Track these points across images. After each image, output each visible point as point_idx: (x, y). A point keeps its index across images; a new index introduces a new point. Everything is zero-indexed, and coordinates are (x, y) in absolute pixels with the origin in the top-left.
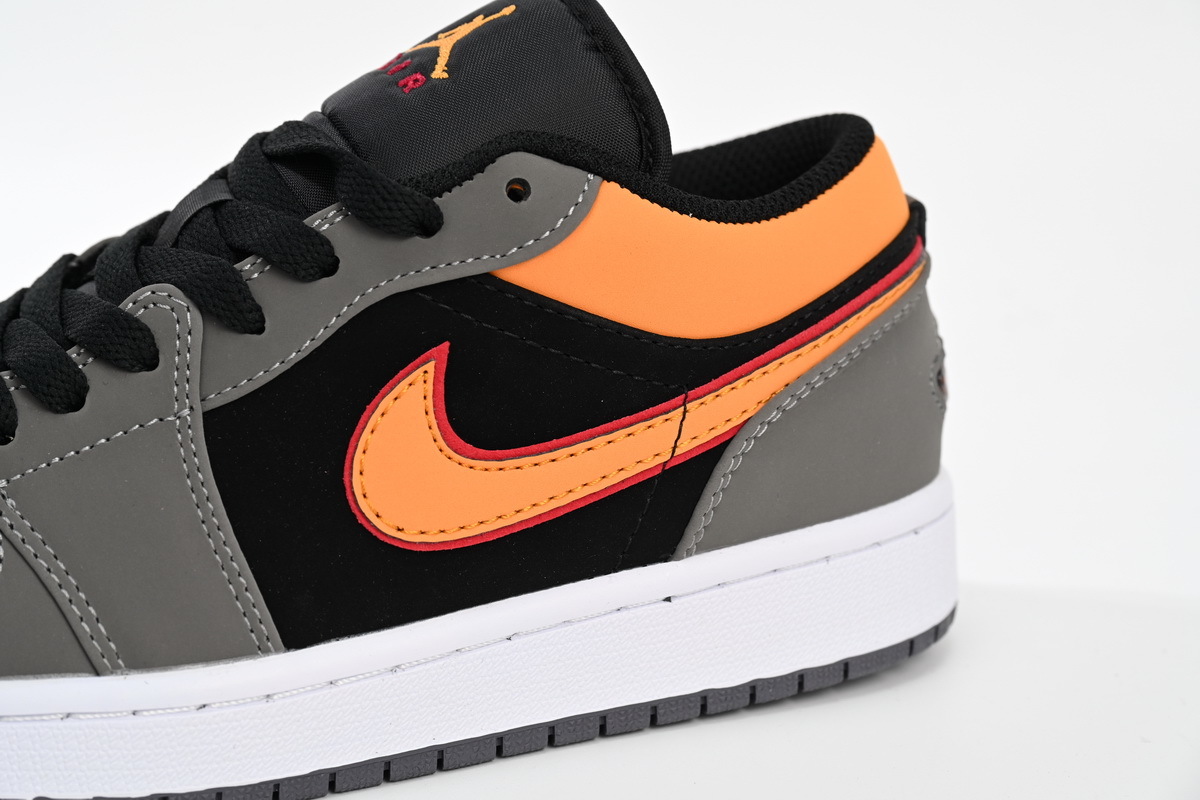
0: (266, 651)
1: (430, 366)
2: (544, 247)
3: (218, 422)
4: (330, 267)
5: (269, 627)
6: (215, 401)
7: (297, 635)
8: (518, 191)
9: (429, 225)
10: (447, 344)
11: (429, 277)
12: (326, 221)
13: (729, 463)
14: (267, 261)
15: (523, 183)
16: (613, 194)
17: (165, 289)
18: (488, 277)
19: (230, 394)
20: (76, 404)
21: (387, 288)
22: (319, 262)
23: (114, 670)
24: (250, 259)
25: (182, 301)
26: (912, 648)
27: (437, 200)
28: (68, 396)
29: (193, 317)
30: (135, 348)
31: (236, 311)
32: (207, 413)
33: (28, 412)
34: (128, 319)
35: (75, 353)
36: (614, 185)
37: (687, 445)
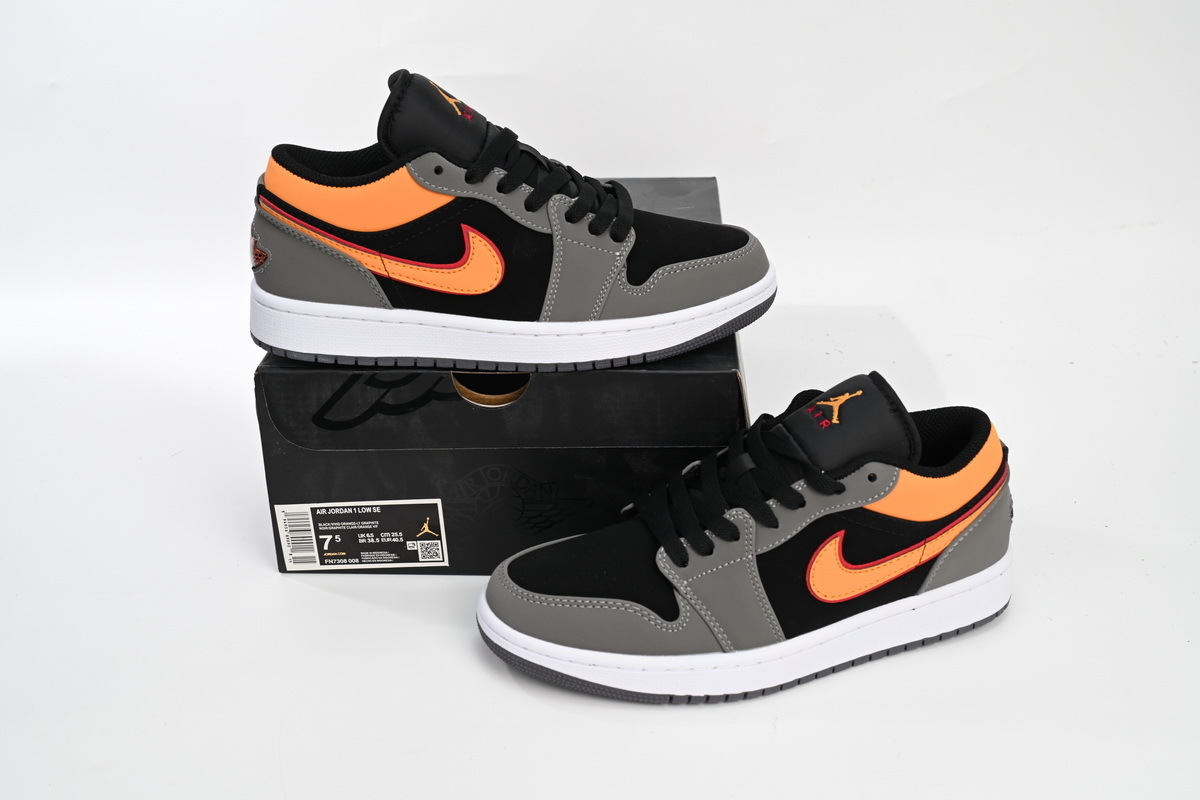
0: (779, 641)
1: (838, 539)
2: (880, 497)
3: (763, 561)
4: (802, 504)
5: (781, 633)
6: (760, 551)
7: (791, 632)
8: (872, 478)
9: (840, 490)
10: (843, 532)
11: (839, 508)
12: (799, 486)
13: (940, 562)
14: (779, 501)
15: (874, 475)
16: (905, 475)
17: (741, 511)
18: (861, 508)
19: (765, 549)
20: (710, 553)
21: (823, 513)
22: (797, 502)
23: (730, 651)
24: (772, 500)
25: (747, 515)
26: (997, 614)
27: (841, 481)
28: (707, 550)
29: (752, 521)
30: (732, 533)
31: (768, 520)
32: (757, 556)
33: (692, 555)
34: (727, 522)
35: (707, 532)
36: (905, 471)
37: (925, 558)
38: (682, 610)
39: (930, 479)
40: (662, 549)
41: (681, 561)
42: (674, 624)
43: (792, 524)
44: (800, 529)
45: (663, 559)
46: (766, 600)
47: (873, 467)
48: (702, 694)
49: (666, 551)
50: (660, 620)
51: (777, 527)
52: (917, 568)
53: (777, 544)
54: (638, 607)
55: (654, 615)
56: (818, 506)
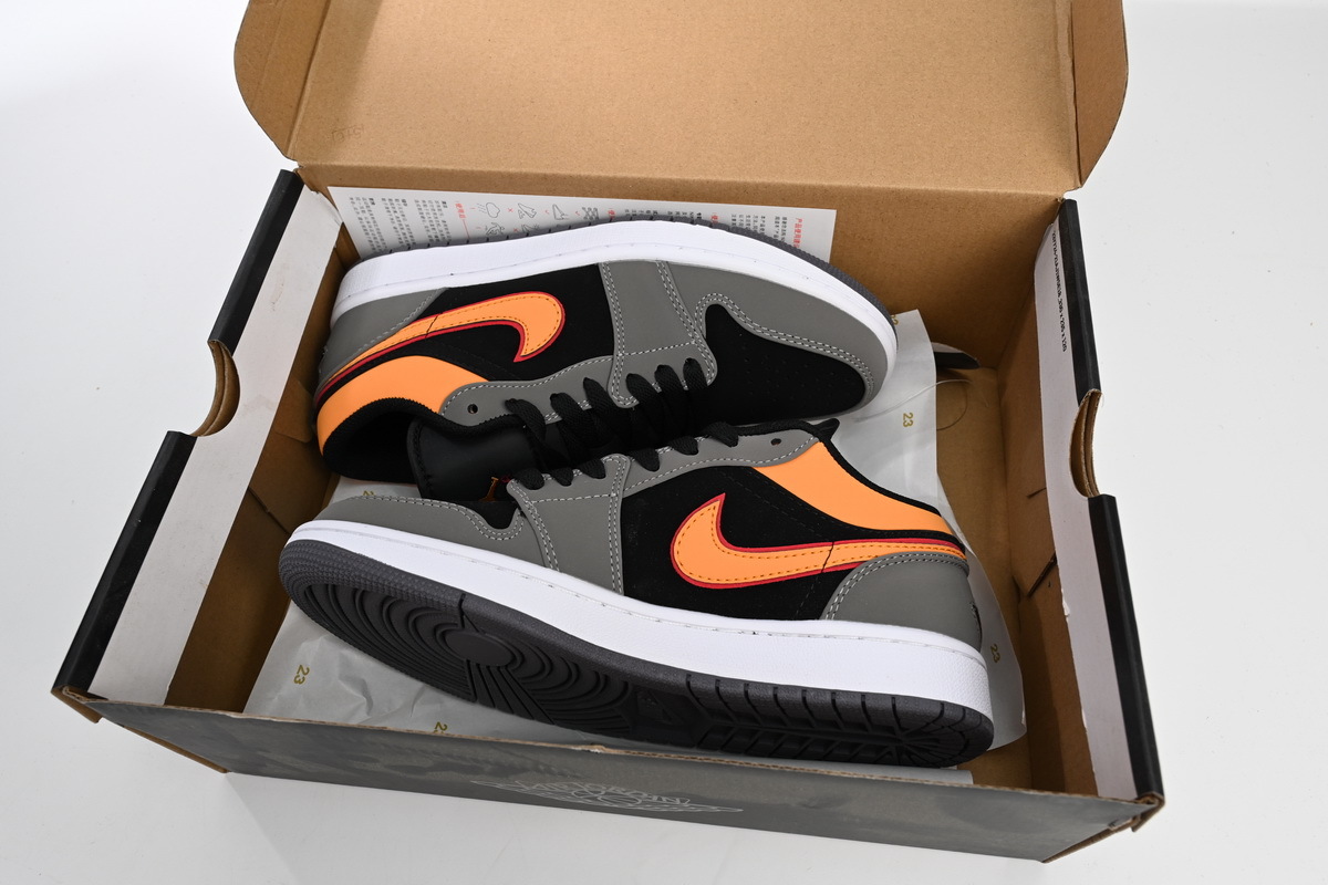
0: (606, 264)
1: (523, 354)
2: (467, 388)
3: (609, 350)
4: (554, 398)
5: (603, 271)
6: (609, 358)
7: (593, 271)
8: (473, 409)
9: (510, 404)
10: (517, 359)
11: (517, 385)
12: (552, 417)
13: (416, 313)
14: (578, 407)
15: (470, 412)
16: (434, 406)
17: (620, 404)
18: (750, 468)
19: (603, 359)
20: (660, 368)
21: (534, 384)
22: (559, 401)
23: (660, 263)
24: (584, 409)
25: (614, 398)
27: (507, 413)
28: (663, 371)
29: (611, 389)
30: (634, 382)
31: (591, 387)
32: (612, 354)
33: (679, 370)
34: (636, 396)
35: (659, 389)
36: (434, 411)
37: (431, 319)
38: (703, 314)
39: (407, 398)
40: (709, 382)
41: (691, 364)
42: (714, 301)
43: (569, 380)
44: (563, 372)
45: (710, 372)
46: (612, 307)
47: (472, 421)
48: (698, 227)
49: (703, 379)
50: (729, 308)
51: (586, 379)
52: (441, 312)
53: (589, 362)
54: (749, 327)
55: (734, 314)
56: (537, 392)
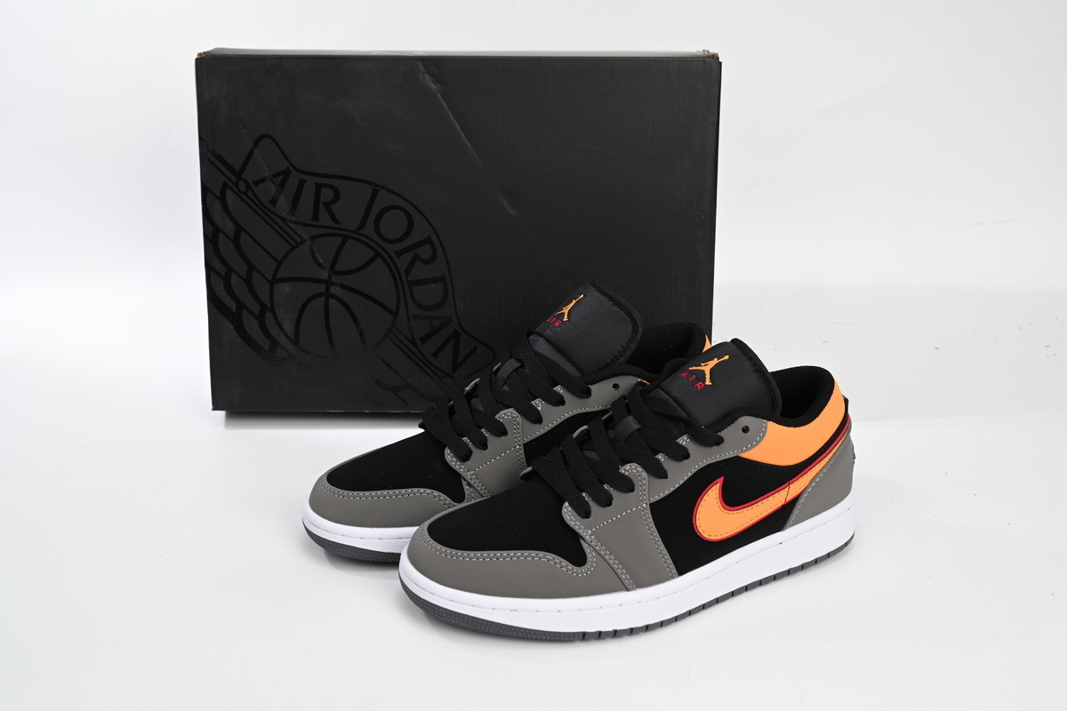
0: (673, 578)
1: (718, 485)
2: (753, 446)
3: (654, 506)
4: (687, 456)
5: (674, 571)
6: (652, 500)
7: (682, 571)
8: (745, 430)
9: (719, 441)
10: (722, 478)
11: (718, 458)
12: (684, 441)
13: (802, 501)
14: (666, 455)
15: (747, 427)
16: (771, 425)
17: (634, 465)
18: (738, 459)
19: (657, 498)
20: (610, 504)
21: (705, 463)
22: (682, 455)
23: (633, 589)
24: (661, 454)
25: (640, 469)
26: (846, 544)
27: (719, 434)
28: (606, 502)
29: (644, 474)
30: (627, 486)
31: (658, 472)
32: (651, 504)
33: (594, 507)
34: (623, 475)
35: (606, 486)
36: (771, 422)
37: (789, 498)
38: (589, 556)
39: (792, 428)
40: (567, 504)
41: (585, 513)
42: (583, 569)
43: (679, 474)
44: (686, 478)
45: (568, 512)
46: (661, 543)
47: (746, 420)
48: (610, 629)
49: (571, 505)
50: (570, 567)
51: (666, 477)
52: (783, 506)
53: (667, 492)
54: (550, 556)
55: (565, 563)
56: (701, 457)
